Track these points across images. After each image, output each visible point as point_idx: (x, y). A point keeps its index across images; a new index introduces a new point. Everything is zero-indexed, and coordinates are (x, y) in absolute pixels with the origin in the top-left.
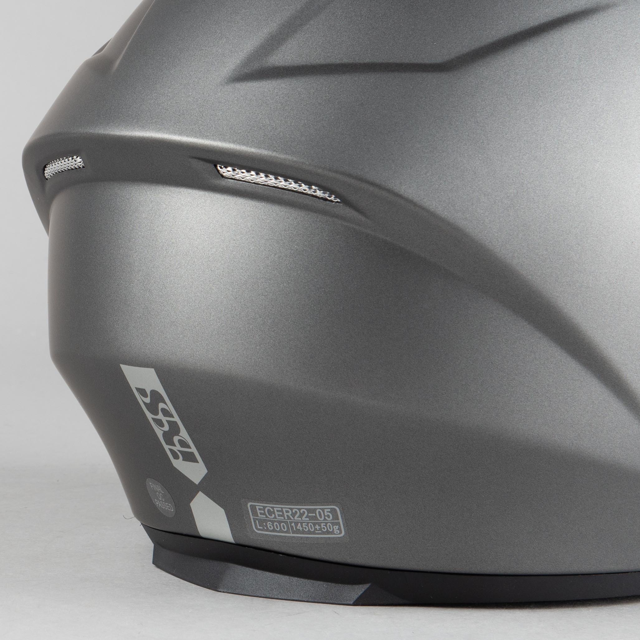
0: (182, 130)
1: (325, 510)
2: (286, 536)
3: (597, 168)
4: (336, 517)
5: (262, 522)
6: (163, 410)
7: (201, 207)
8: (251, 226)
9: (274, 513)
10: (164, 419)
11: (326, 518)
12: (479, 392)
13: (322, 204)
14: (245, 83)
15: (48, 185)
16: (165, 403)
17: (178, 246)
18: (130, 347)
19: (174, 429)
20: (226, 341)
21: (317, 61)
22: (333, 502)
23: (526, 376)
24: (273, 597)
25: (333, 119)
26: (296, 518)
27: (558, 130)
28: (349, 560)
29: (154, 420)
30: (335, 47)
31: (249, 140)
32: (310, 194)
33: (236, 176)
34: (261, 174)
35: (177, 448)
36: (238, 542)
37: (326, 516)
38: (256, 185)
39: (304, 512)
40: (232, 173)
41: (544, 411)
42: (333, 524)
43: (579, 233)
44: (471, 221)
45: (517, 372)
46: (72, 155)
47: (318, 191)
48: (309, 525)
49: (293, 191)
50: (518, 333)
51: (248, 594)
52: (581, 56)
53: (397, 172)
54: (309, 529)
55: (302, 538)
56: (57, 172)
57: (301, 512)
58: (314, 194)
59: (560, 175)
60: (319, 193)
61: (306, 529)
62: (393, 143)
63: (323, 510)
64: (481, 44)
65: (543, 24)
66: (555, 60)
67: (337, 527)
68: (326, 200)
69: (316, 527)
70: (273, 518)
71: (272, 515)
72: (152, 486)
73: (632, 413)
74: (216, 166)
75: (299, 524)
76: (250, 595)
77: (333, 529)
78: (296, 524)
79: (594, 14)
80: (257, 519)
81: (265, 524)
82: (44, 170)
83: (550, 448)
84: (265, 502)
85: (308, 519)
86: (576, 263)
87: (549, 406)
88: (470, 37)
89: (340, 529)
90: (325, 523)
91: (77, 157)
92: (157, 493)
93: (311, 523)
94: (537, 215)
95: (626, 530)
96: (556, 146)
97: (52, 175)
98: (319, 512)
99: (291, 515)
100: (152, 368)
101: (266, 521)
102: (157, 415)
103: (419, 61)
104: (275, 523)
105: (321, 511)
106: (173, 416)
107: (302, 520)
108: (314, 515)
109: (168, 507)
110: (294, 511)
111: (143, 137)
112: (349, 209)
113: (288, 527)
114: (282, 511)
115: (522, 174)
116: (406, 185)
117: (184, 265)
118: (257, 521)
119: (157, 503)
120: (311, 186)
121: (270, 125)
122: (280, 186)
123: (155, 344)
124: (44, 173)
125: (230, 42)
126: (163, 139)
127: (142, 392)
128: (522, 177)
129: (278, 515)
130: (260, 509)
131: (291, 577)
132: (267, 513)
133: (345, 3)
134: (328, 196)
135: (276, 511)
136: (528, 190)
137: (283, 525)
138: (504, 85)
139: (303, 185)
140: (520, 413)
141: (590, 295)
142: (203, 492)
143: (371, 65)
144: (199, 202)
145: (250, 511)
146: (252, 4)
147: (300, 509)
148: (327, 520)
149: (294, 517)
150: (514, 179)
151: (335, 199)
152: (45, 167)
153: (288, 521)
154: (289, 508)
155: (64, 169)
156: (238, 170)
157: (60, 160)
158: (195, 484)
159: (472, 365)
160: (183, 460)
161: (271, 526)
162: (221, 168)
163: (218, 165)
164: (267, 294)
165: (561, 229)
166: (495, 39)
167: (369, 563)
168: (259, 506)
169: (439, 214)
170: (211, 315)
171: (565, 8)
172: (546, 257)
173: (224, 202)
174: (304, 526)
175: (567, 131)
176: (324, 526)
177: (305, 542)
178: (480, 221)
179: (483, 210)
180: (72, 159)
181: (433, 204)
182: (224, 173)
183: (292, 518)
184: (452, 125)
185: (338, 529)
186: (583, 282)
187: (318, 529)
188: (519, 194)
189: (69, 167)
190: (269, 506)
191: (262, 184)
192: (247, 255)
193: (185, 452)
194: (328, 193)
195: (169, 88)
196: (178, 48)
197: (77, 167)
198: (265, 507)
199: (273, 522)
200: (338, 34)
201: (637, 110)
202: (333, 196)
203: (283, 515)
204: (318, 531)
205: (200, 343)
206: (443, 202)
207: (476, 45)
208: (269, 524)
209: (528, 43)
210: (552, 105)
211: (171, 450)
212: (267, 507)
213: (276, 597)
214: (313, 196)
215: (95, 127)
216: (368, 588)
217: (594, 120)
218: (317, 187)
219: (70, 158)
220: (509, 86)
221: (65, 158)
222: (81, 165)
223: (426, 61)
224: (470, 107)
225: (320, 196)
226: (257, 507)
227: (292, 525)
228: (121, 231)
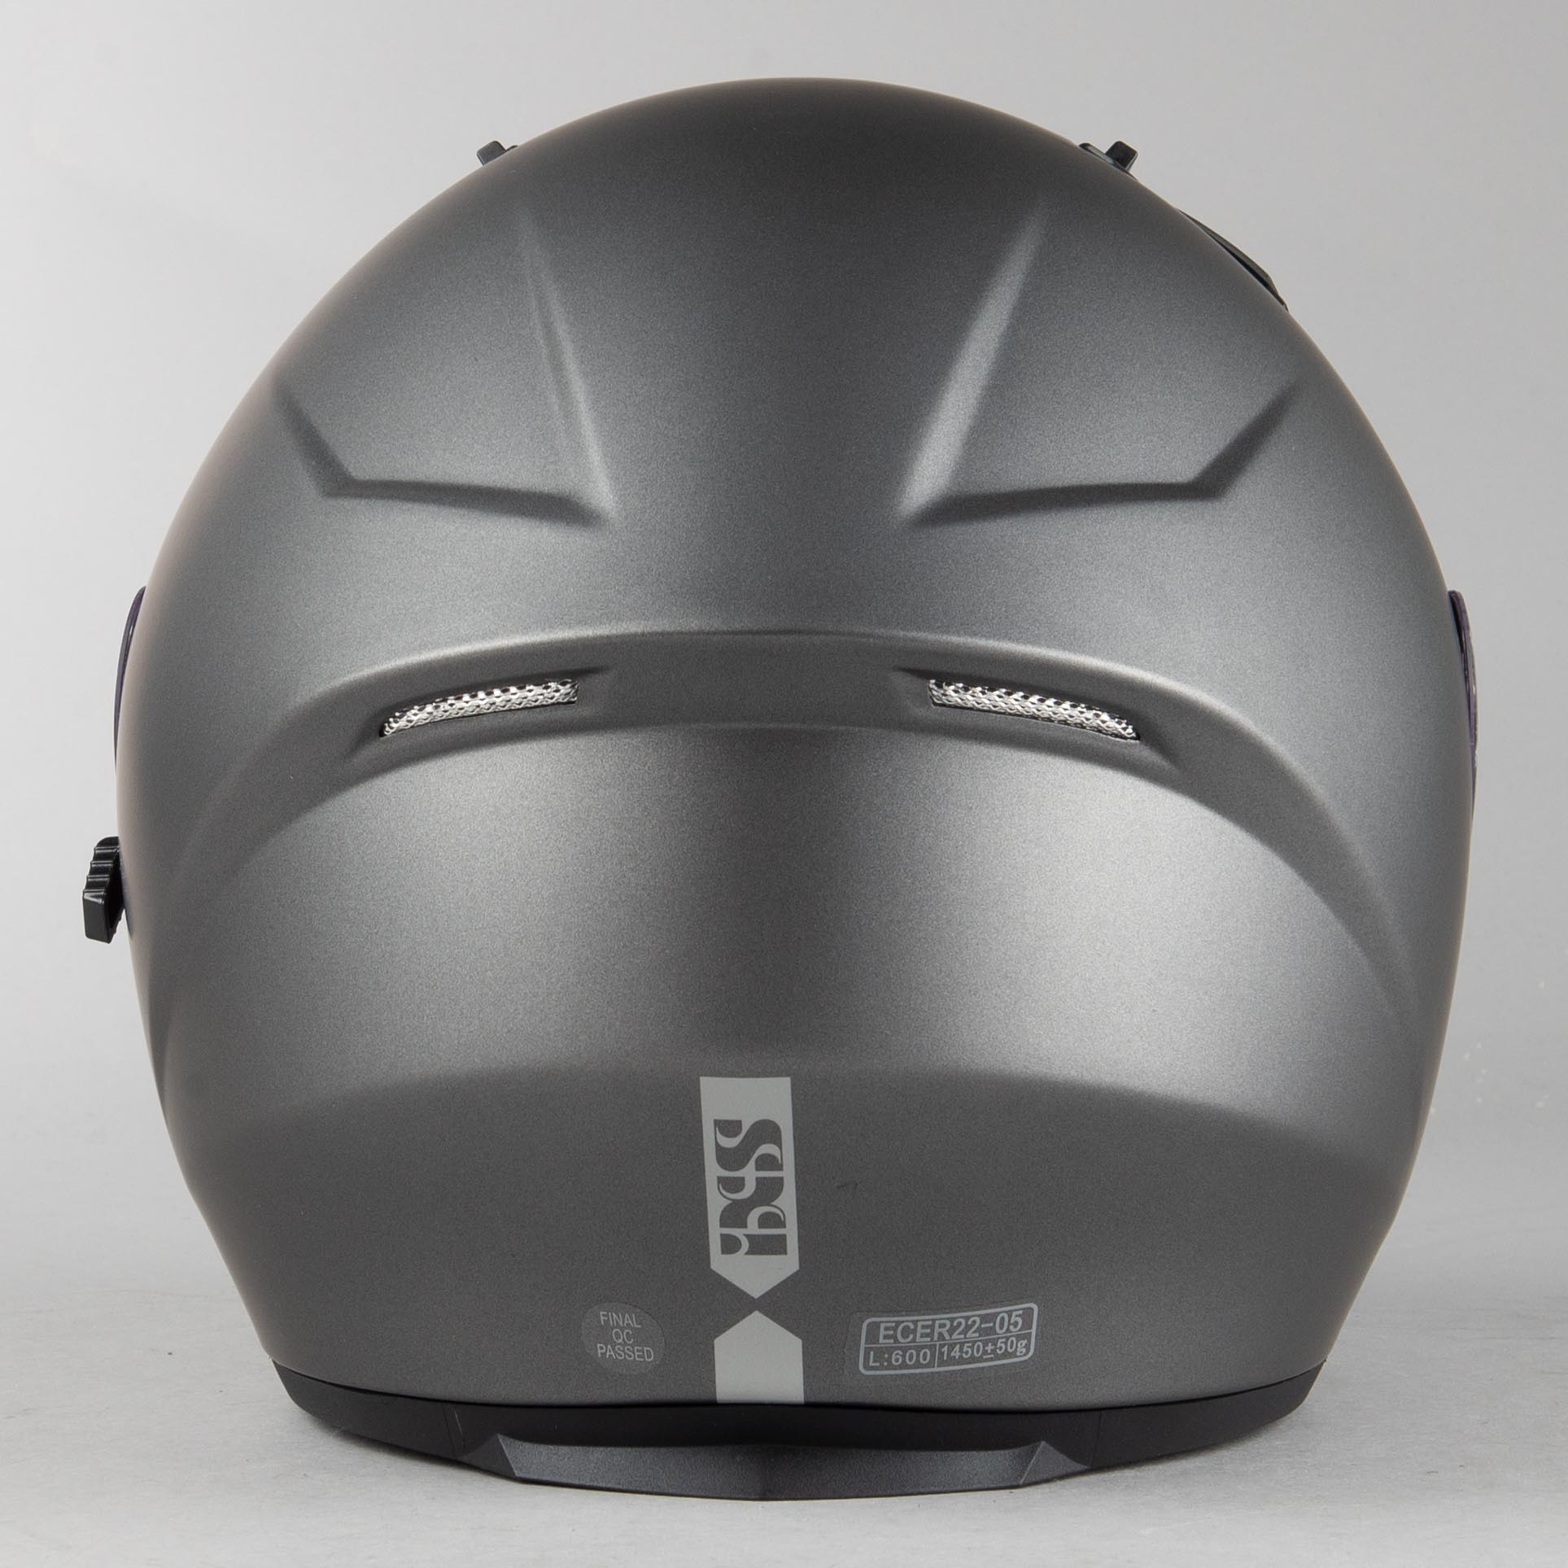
1: (1014, 1313)
2: (924, 1374)
4: (1027, 1324)
5: (881, 1354)
6: (764, 1157)
9: (916, 1330)
10: (754, 1176)
11: (1011, 1327)
16: (778, 1143)
19: (765, 1194)
22: (1031, 1297)
26: (955, 1336)
29: (723, 1180)
35: (749, 1230)
36: (812, 1400)
37: (1012, 1324)
39: (974, 1322)
42: (1019, 1338)
48: (976, 1346)
54: (973, 1354)
55: (955, 1372)
57: (970, 1322)
61: (967, 1354)
63: (1009, 1313)
67: (1025, 1342)
68: (1117, 735)
69: (986, 1348)
70: (910, 1342)
71: (908, 1337)
72: (604, 1318)
75: (957, 1347)
77: (1017, 1348)
78: (952, 1347)
80: (873, 1349)
81: (887, 1356)
85: (977, 1335)
89: (1027, 1347)
90: (1005, 1337)
92: (616, 1330)
93: (980, 1341)
98: (1002, 1319)
99: (947, 1331)
100: (788, 1075)
101: (891, 1350)
102: (737, 1170)
104: (910, 1352)
105: (1005, 1316)
106: (781, 1167)
107: (965, 1338)
108: (992, 1325)
109: (639, 1353)
110: (955, 1324)
112: (1149, 751)
113: (933, 1355)
114: (934, 1326)
118: (872, 1352)
119: (602, 1351)
127: (729, 1127)
129: (921, 1334)
130: (886, 1329)
132: (899, 1335)
134: (1122, 729)
135: (919, 1329)
137: (929, 1352)
142: (761, 1312)
145: (863, 1335)
147: (968, 1318)
148: (1011, 1332)
153: (938, 1343)
154: (949, 1319)
158: (753, 1299)
161: (900, 1357)
168: (885, 1322)
174: (965, 1350)
176: (1003, 1345)
183: (948, 1337)
185: (1027, 1344)
187: (989, 1352)
190: (907, 1320)
193: (765, 1236)
194: (1125, 722)
198: (898, 1323)
199: (905, 1350)
208: (897, 1354)
211: (725, 1237)
212: (903, 1322)
216: (1041, 1450)
226: (881, 1325)
227: (943, 1350)
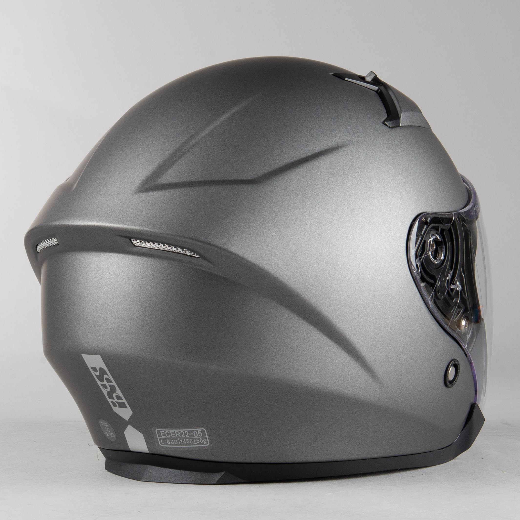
0: (111, 220)
1: (198, 431)
2: (177, 447)
3: (339, 234)
5: (164, 440)
6: (106, 379)
7: (123, 263)
8: (151, 273)
9: (170, 434)
10: (107, 384)
11: (199, 435)
12: (279, 360)
13: (189, 259)
14: (145, 193)
15: (39, 256)
16: (107, 375)
17: (111, 286)
18: (87, 343)
19: (113, 390)
20: (139, 337)
21: (185, 180)
22: (202, 426)
23: (305, 350)
24: (171, 482)
25: (194, 211)
26: (182, 436)
27: (317, 214)
28: (213, 459)
29: (102, 385)
30: (195, 172)
31: (148, 224)
32: (183, 254)
33: (142, 245)
34: (156, 243)
35: (115, 400)
36: (151, 453)
37: (199, 434)
38: (153, 250)
39: (187, 433)
40: (139, 243)
41: (316, 369)
42: (203, 439)
43: (330, 270)
44: (271, 265)
45: (300, 348)
46: (52, 238)
47: (187, 252)
48: (190, 440)
49: (173, 252)
50: (299, 327)
51: (157, 481)
52: (329, 173)
53: (230, 239)
54: (190, 442)
55: (186, 447)
56: (44, 248)
57: (185, 433)
58: (185, 253)
59: (319, 238)
60: (188, 253)
61: (188, 442)
62: (227, 223)
63: (197, 431)
64: (275, 168)
65: (308, 156)
66: (315, 176)
67: (205, 440)
68: (191, 256)
69: (193, 441)
70: (170, 437)
71: (169, 436)
72: (102, 424)
73: (364, 369)
74: (131, 240)
75: (184, 440)
76: (159, 482)
77: (203, 442)
78: (183, 440)
79: (336, 150)
80: (161, 438)
81: (165, 441)
82: (37, 248)
83: (319, 390)
84: (165, 428)
86: (330, 287)
87: (318, 367)
88: (268, 164)
90: (198, 438)
91: (54, 239)
92: (106, 428)
93: (191, 439)
94: (307, 261)
95: (364, 435)
96: (317, 223)
97: (41, 250)
98: (195, 432)
100: (99, 355)
101: (166, 439)
102: (103, 382)
103: (241, 178)
104: (171, 440)
105: (196, 431)
106: (112, 382)
107: (186, 437)
108: (192, 434)
109: (112, 435)
110: (181, 433)
111: (90, 225)
112: (204, 261)
113: (178, 442)
114: (175, 433)
115: (298, 238)
116: (235, 246)
117: (115, 296)
118: (161, 440)
119: (106, 434)
120: (183, 249)
121: (159, 216)
122: (166, 250)
123: (100, 341)
124: (37, 249)
125: (137, 171)
126: (100, 226)
127: (94, 369)
128: (298, 240)
129: (172, 435)
130: (162, 433)
131: (181, 471)
132: (166, 435)
133: (200, 148)
134: (193, 254)
135: (171, 433)
136: (302, 247)
137: (176, 441)
138: (287, 190)
139: (179, 248)
140: (302, 371)
141: (338, 304)
142: (131, 425)
143: (214, 181)
144: (122, 261)
145: (157, 434)
146: (149, 150)
147: (184, 431)
148: (200, 437)
149: (181, 436)
150: (294, 242)
151: (196, 256)
152: (37, 246)
153: (178, 438)
154: (179, 431)
155: (47, 246)
156: (143, 242)
157: (45, 241)
158: (126, 421)
159: (275, 345)
160: (119, 407)
161: (169, 442)
162: (133, 241)
163: (132, 239)
164: (161, 310)
165: (321, 268)
166: (282, 165)
167: (223, 460)
168: (162, 430)
169: (254, 262)
170: (130, 324)
171: (320, 147)
172: (313, 284)
173: (136, 260)
174: (187, 441)
175: (322, 214)
176: (198, 440)
177: (188, 450)
178: (276, 265)
179: (277, 259)
180: (52, 240)
181: (250, 257)
182: (135, 243)
183: (180, 437)
184: (259, 213)
185: (206, 441)
186: (334, 297)
187: (195, 442)
188: (297, 249)
189: (50, 244)
191: (156, 249)
192: (149, 289)
193: (120, 402)
194: (193, 252)
195: (104, 198)
196: (108, 176)
197: (55, 245)
198: (165, 431)
199: (170, 439)
200: (196, 165)
201: (360, 202)
202: (196, 254)
203: (175, 435)
204: (195, 443)
205: (125, 339)
206: (255, 255)
207: (272, 168)
208: (168, 441)
209: (300, 167)
210: (314, 200)
211: (112, 402)
212: (166, 431)
213: (173, 482)
214: (184, 254)
215: (63, 221)
216: (224, 474)
217: (337, 208)
218: (187, 249)
219: (51, 240)
220: (290, 191)
221: (47, 240)
222: (56, 243)
223: (245, 178)
224: (269, 203)
225: (189, 254)
226: (161, 432)
228: (79, 279)
